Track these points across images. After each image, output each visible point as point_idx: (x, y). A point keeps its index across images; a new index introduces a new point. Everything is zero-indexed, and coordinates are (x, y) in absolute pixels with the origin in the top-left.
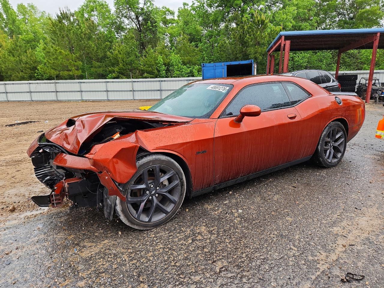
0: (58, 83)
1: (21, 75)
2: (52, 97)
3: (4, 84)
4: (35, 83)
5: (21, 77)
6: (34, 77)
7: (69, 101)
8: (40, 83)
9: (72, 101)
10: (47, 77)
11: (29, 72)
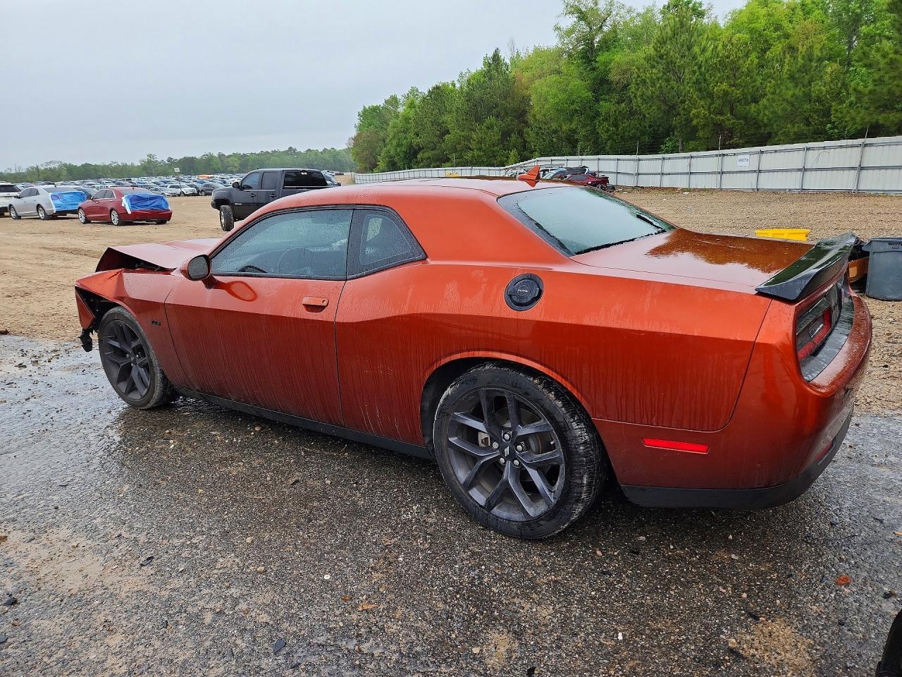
0: (871, 145)
1: (796, 130)
2: (846, 181)
3: (757, 153)
4: (819, 148)
5: (795, 134)
6: (825, 132)
7: (885, 194)
8: (830, 148)
9: (892, 194)
10: (853, 131)
11: (817, 122)
